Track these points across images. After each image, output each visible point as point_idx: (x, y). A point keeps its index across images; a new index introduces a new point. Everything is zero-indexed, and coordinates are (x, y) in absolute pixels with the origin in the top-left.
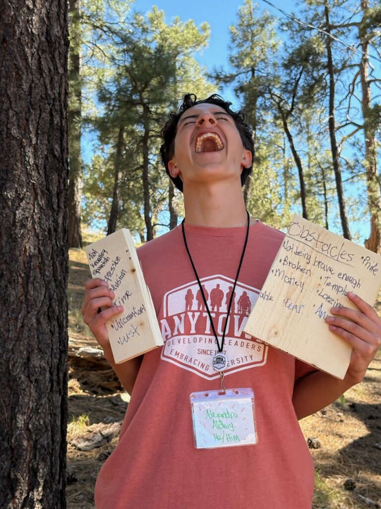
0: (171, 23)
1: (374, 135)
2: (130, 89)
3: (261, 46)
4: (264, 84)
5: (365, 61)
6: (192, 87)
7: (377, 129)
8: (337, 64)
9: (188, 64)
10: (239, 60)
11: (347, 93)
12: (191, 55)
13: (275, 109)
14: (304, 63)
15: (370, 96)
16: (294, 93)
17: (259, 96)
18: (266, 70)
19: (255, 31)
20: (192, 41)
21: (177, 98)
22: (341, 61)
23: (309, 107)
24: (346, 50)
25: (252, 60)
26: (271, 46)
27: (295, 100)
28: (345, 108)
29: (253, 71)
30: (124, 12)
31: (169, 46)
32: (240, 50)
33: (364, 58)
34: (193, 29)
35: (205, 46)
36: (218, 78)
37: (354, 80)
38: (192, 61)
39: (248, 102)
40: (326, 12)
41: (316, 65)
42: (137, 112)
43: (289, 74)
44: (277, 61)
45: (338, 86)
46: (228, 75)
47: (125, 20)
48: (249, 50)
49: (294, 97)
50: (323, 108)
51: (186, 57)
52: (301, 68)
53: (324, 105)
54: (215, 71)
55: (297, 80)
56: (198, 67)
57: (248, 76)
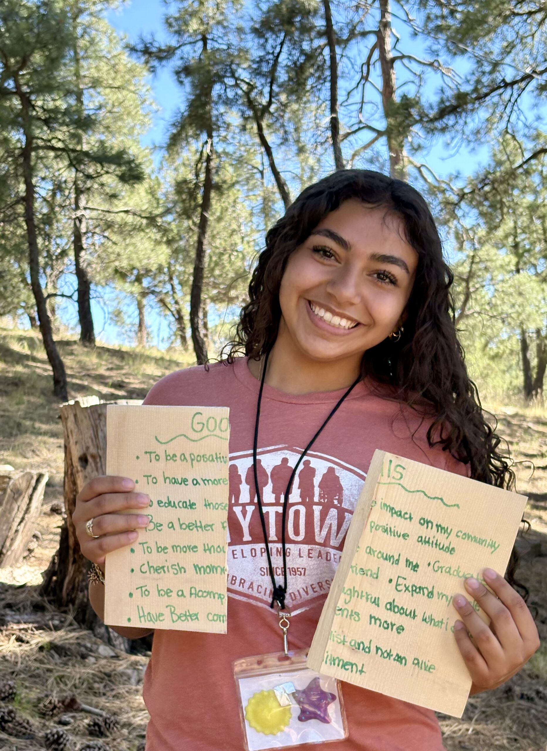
1: (403, 147)
2: (1, 70)
4: (222, 62)
5: (386, 25)
6: (105, 68)
7: (407, 137)
8: (341, 29)
9: (97, 30)
10: (180, 23)
11: (358, 77)
13: (243, 104)
14: (286, 27)
15: (396, 82)
17: (214, 82)
18: (226, 38)
21: (81, 86)
22: (348, 24)
23: (298, 100)
24: (354, 8)
25: (202, 23)
27: (275, 88)
28: (356, 103)
29: (204, 40)
32: (181, 6)
33: (384, 20)
36: (146, 51)
37: (370, 57)
38: (103, 25)
41: (306, 29)
42: (11, 109)
43: (263, 46)
44: (242, 24)
45: (342, 66)
46: (163, 48)
49: (271, 84)
50: (320, 102)
51: (93, 19)
52: (282, 35)
53: (322, 97)
54: (142, 41)
55: (276, 55)
56: (114, 35)
57: (196, 49)
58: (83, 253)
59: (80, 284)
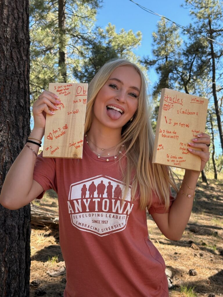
0: (120, 33)
3: (171, 43)
16: (190, 69)
19: (167, 35)
20: (132, 42)
26: (177, 43)
30: (91, 27)
31: (118, 46)
34: (132, 35)
35: (139, 45)
39: (163, 76)
40: (210, 23)
47: (91, 31)
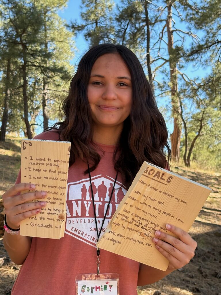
1: (176, 66)
2: (15, 34)
3: (102, 6)
4: (103, 32)
5: (170, 17)
6: (57, 34)
7: (177, 62)
8: (152, 19)
9: (54, 18)
10: (87, 16)
11: (158, 38)
12: (56, 13)
14: (130, 18)
15: (173, 40)
16: (123, 38)
17: (100, 40)
18: (105, 22)
20: (57, 3)
21: (47, 41)
22: (154, 17)
23: (134, 47)
24: (157, 11)
25: (96, 16)
26: (108, 6)
27: (124, 42)
28: (157, 49)
29: (96, 23)
31: (41, 6)
32: (87, 9)
33: (169, 15)
35: (65, 6)
36: (73, 27)
37: (163, 30)
38: (57, 16)
39: (93, 43)
41: (137, 19)
42: (19, 49)
43: (120, 25)
44: (112, 16)
45: (152, 33)
46: (80, 26)
48: (93, 9)
49: (123, 40)
50: (143, 48)
51: (53, 14)
52: (128, 21)
53: (143, 46)
54: (72, 23)
55: (125, 29)
56: (61, 20)
57: (93, 26)
58: (46, 107)
59: (44, 120)
